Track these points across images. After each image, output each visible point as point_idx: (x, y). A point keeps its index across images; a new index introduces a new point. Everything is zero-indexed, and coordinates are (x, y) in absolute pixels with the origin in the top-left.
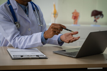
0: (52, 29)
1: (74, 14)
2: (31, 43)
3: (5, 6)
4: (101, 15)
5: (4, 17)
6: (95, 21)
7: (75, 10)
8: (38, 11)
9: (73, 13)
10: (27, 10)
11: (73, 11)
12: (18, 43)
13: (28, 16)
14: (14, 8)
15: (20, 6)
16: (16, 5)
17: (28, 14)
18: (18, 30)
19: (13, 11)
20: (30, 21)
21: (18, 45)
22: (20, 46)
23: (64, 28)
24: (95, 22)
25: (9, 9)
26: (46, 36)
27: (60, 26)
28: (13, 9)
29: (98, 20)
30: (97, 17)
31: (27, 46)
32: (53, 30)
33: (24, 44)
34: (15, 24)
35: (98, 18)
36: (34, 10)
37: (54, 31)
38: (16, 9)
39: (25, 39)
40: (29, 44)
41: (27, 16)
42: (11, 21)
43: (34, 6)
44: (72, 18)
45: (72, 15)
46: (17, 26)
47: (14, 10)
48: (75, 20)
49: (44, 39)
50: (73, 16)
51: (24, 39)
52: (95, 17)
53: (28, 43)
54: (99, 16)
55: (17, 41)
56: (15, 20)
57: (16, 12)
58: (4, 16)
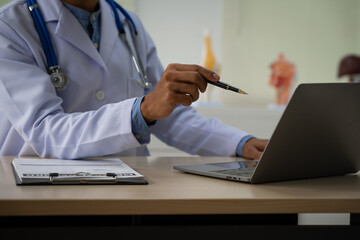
0: (167, 84)
1: (277, 68)
2: (97, 137)
3: (16, 9)
5: (10, 47)
8: (136, 33)
10: (95, 27)
12: (52, 139)
13: (98, 49)
14: (49, 16)
15: (72, 11)
16: (57, 9)
17: (98, 42)
18: (58, 95)
19: (46, 27)
20: (104, 65)
21: (53, 145)
22: (59, 149)
23: (211, 80)
25: (29, 19)
26: (149, 109)
27: (197, 70)
28: (45, 23)
31: (80, 147)
32: (170, 87)
33: (73, 140)
34: (50, 72)
36: (121, 31)
37: (175, 88)
38: (56, 22)
39: (76, 123)
40: (90, 141)
41: (93, 47)
42: (33, 61)
43: (122, 18)
46: (55, 81)
47: (50, 27)
48: (281, 88)
49: (141, 120)
51: (74, 123)
53: (85, 138)
55: (48, 130)
56: (50, 60)
57: (56, 32)
58: (10, 43)
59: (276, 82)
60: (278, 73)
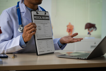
1: (69, 27)
4: (94, 28)
6: (89, 33)
7: (70, 23)
9: (67, 26)
11: (68, 24)
14: (22, 11)
24: (89, 35)
28: (20, 13)
29: (91, 33)
30: (90, 29)
35: (91, 31)
38: (24, 12)
44: (67, 31)
45: (66, 28)
47: (22, 14)
48: (70, 33)
50: (68, 29)
52: (89, 30)
54: (92, 28)
59: (68, 31)
60: (69, 28)
